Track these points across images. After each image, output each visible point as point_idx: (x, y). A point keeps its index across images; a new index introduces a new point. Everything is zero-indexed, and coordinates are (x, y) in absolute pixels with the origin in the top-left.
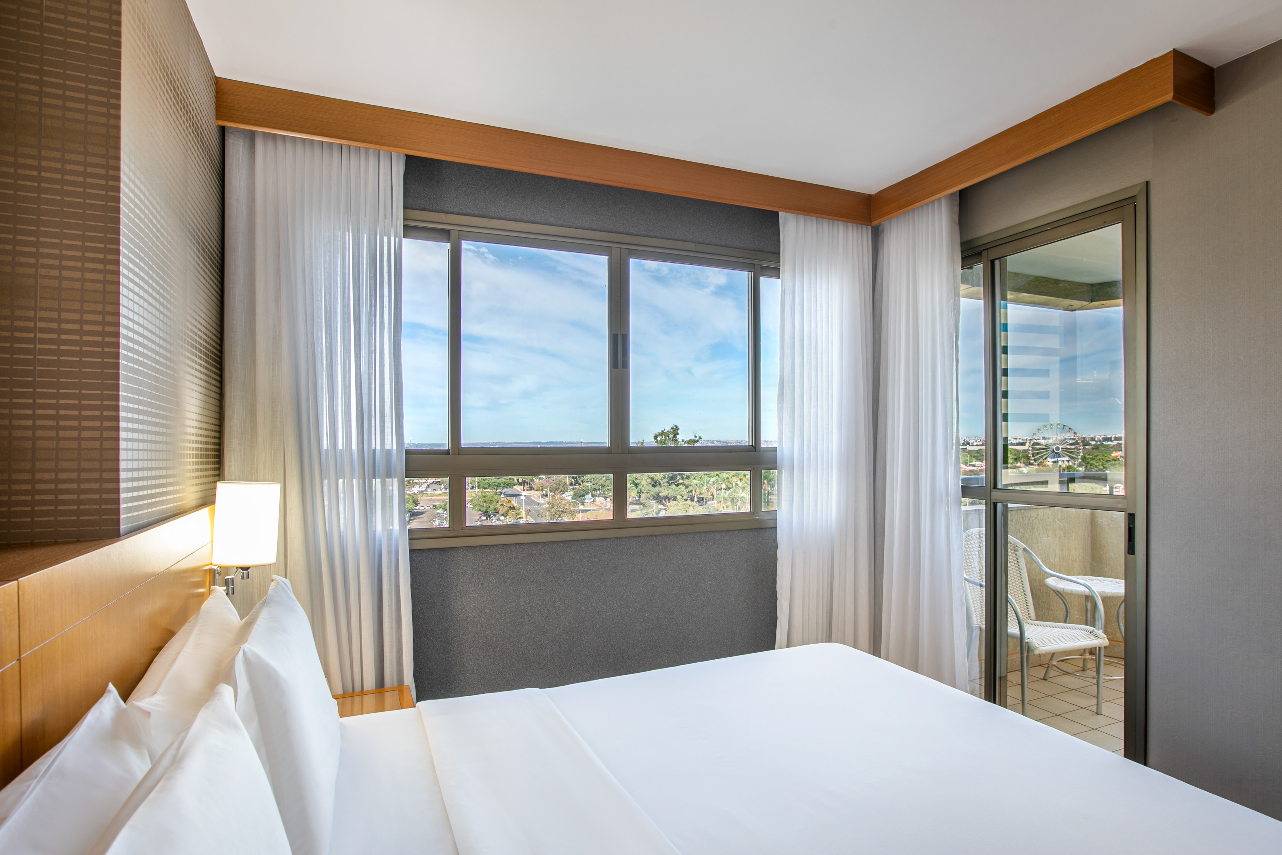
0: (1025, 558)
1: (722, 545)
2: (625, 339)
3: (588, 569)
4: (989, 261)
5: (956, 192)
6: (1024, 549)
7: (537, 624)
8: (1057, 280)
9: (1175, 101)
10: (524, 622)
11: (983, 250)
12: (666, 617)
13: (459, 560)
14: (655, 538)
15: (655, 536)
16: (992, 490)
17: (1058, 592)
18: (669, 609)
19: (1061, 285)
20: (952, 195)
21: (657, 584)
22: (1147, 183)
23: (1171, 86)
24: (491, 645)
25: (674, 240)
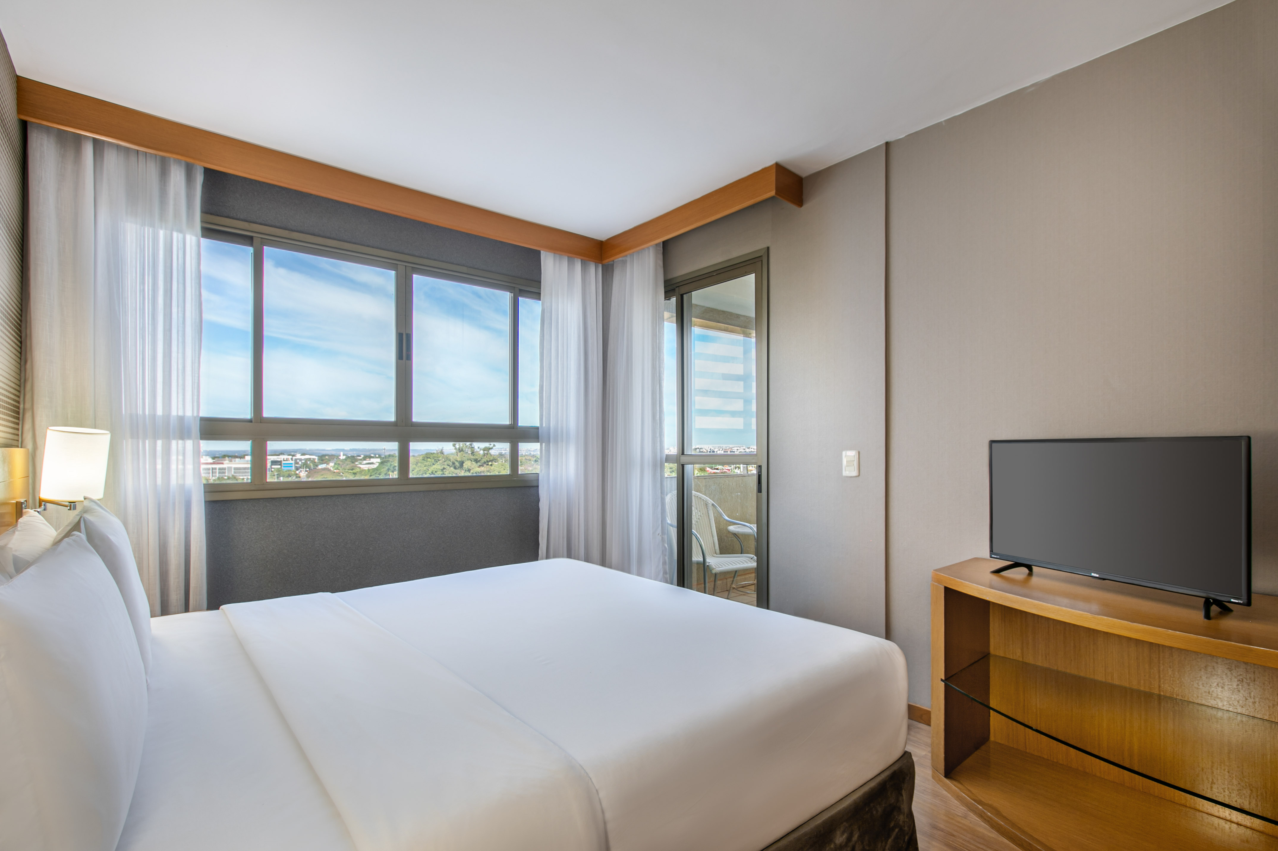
0: (713, 511)
1: (487, 499)
2: (409, 337)
3: (376, 517)
4: (680, 295)
5: (659, 243)
6: (713, 505)
7: (331, 562)
8: (739, 315)
9: (776, 196)
10: (319, 560)
11: (676, 287)
12: (441, 556)
13: (260, 509)
14: (432, 493)
15: (433, 491)
16: (681, 456)
17: (735, 534)
18: (444, 548)
19: (742, 318)
20: (657, 245)
21: (434, 529)
22: (768, 248)
23: (773, 186)
24: (288, 580)
25: (449, 263)
